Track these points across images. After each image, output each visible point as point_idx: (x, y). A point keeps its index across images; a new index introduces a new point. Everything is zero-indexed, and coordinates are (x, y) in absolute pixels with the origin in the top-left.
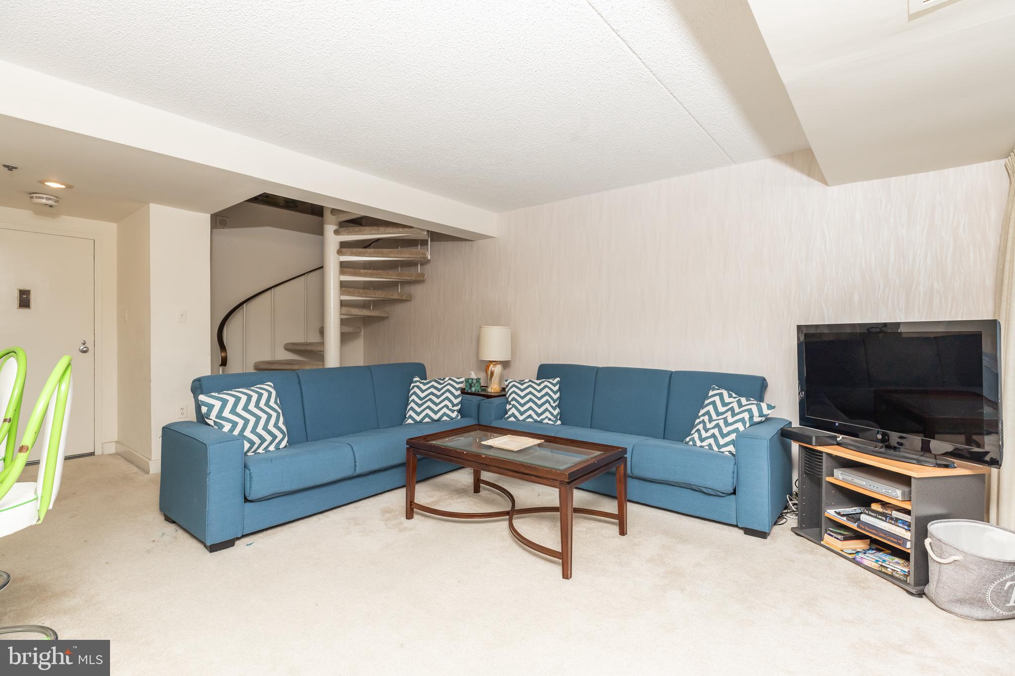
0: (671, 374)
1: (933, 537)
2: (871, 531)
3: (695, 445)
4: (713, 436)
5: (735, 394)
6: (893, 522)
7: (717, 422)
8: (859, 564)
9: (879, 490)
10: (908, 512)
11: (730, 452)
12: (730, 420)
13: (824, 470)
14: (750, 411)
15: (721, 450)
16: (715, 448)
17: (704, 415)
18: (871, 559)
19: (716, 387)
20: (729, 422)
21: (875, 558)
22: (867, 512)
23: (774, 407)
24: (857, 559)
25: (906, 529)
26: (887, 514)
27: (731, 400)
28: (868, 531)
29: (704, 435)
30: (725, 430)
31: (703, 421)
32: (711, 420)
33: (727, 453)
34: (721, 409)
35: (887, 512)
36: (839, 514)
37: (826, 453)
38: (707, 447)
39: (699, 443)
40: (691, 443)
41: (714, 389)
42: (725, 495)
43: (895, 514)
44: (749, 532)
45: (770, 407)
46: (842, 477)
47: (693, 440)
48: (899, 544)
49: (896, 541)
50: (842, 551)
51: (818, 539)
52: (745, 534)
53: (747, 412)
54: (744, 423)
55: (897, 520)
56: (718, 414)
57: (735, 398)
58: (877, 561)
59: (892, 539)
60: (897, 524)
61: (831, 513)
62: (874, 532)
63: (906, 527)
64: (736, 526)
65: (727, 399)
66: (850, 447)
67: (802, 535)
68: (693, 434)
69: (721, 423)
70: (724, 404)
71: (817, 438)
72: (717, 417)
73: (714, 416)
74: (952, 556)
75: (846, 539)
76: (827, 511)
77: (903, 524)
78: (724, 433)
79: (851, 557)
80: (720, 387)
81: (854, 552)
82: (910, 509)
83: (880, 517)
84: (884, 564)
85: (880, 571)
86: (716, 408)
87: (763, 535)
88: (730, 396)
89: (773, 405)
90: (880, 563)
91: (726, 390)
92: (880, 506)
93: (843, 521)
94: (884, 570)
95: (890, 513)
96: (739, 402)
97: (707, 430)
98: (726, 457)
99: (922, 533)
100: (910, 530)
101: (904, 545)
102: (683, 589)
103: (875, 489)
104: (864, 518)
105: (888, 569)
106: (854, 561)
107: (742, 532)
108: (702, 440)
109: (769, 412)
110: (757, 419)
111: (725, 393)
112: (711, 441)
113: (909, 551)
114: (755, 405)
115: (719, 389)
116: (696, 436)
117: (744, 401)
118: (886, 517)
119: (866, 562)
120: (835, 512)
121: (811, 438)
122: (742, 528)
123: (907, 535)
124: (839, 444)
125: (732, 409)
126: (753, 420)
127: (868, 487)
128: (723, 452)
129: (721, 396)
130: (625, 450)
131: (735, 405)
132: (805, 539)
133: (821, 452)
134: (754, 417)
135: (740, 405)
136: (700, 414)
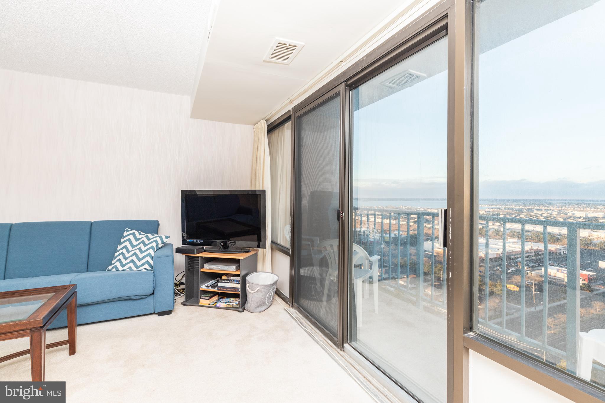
0: (92, 224)
1: (249, 283)
2: (223, 289)
3: (117, 270)
4: (132, 261)
5: (143, 232)
6: (232, 282)
7: (134, 252)
8: (218, 308)
9: (226, 269)
10: (238, 275)
11: (145, 269)
12: (143, 249)
13: (200, 266)
14: (156, 241)
15: (139, 269)
16: (134, 269)
17: (122, 249)
18: (223, 303)
19: (129, 229)
20: (143, 250)
21: (225, 302)
22: (221, 281)
23: (169, 237)
24: (217, 305)
25: (237, 284)
26: (229, 279)
27: (141, 236)
28: (222, 290)
29: (124, 262)
30: (141, 256)
31: (122, 253)
32: (128, 252)
33: (144, 270)
34: (135, 243)
35: (229, 278)
36: (207, 286)
37: (201, 257)
38: (129, 270)
39: (121, 268)
40: (114, 270)
41: (127, 231)
42: (147, 297)
43: (233, 278)
44: (161, 314)
45: (167, 237)
46: (209, 268)
47: (116, 267)
48: (235, 291)
49: (234, 290)
50: (209, 304)
51: (196, 303)
52: (159, 316)
53: (154, 242)
54: (153, 250)
55: (234, 280)
56: (133, 246)
57: (143, 235)
58: (226, 303)
59: (233, 290)
60: (234, 282)
61: (203, 287)
62: (225, 289)
63: (238, 283)
64: (154, 313)
65: (138, 236)
66: (209, 251)
67: (188, 304)
68: (114, 263)
69: (138, 252)
70: (137, 240)
71: (197, 250)
72: (133, 248)
73: (130, 248)
74: (257, 288)
75: (211, 297)
76: (201, 287)
77: (236, 281)
78: (140, 258)
79: (214, 306)
80: (132, 229)
81: (214, 303)
82: (240, 274)
83: (226, 281)
84: (229, 303)
85: (227, 307)
86: (131, 243)
87: (169, 312)
88: (140, 234)
89: (169, 236)
90: (227, 303)
91: (136, 230)
92: (226, 277)
93: (210, 289)
94: (229, 306)
95: (230, 278)
96: (147, 237)
97: (126, 259)
98: (144, 272)
99: (244, 282)
100: (239, 283)
101: (238, 291)
102: (143, 365)
103: (224, 269)
104: (220, 284)
105: (231, 305)
106: (216, 307)
107: (157, 316)
108: (123, 266)
109: (167, 240)
110: (160, 246)
111: (137, 233)
112: (131, 265)
113: (239, 293)
114: (158, 238)
115: (131, 231)
116: (118, 264)
117: (150, 235)
118: (229, 281)
119: (222, 306)
120: (205, 286)
121: (194, 250)
122: (157, 314)
123: (238, 286)
124: (205, 251)
125: (143, 242)
126: (158, 246)
127: (221, 269)
128: (141, 270)
129: (134, 234)
130: (75, 286)
131: (145, 239)
132: (190, 306)
133: (198, 257)
134: (159, 245)
135: (149, 239)
136: (118, 249)
